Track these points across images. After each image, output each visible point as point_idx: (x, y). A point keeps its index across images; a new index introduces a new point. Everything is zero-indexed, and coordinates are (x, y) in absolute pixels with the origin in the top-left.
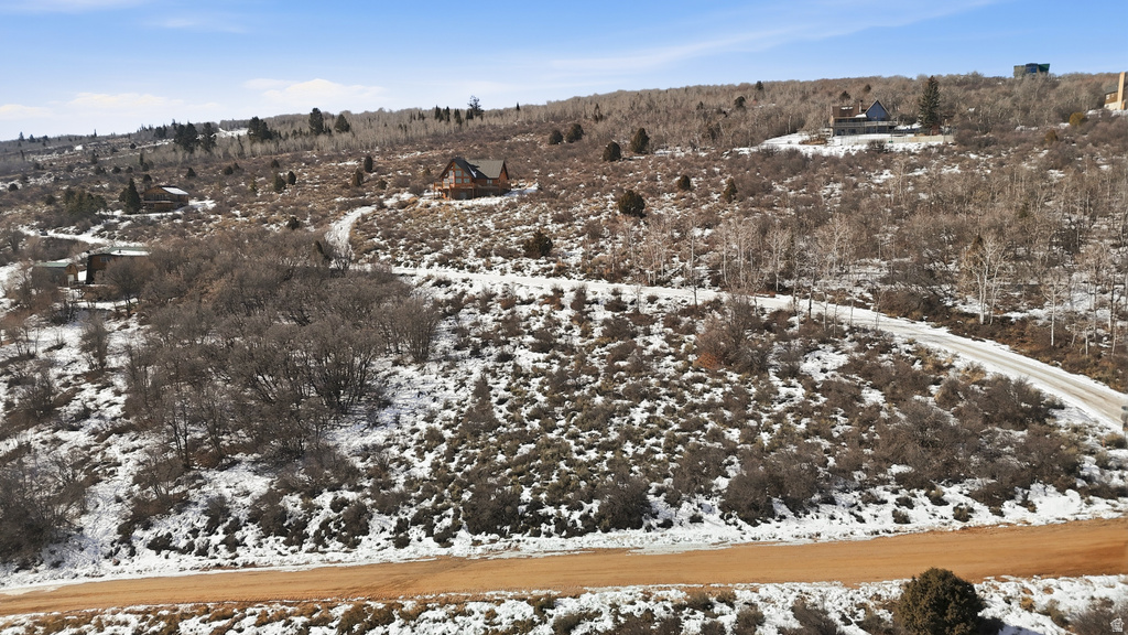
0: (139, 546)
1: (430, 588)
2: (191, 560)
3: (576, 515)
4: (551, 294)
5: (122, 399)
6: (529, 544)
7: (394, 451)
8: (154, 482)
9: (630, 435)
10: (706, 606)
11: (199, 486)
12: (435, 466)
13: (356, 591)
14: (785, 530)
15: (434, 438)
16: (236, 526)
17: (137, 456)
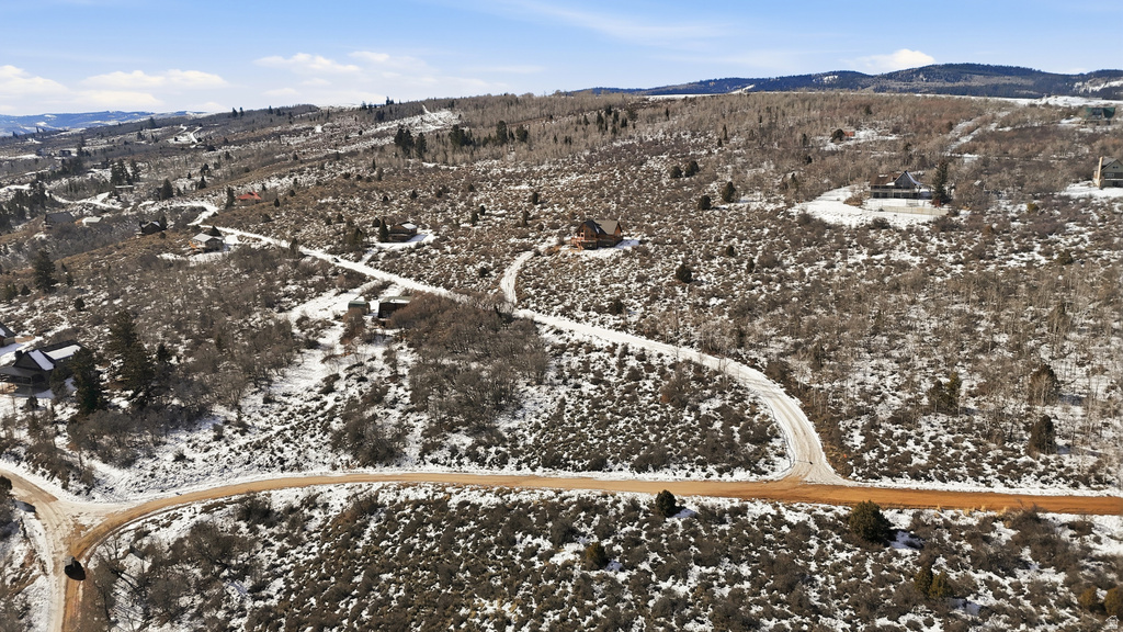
0: (427, 461)
1: (525, 484)
2: (445, 468)
3: (580, 464)
4: (611, 346)
5: (409, 393)
6: (562, 473)
7: (520, 431)
8: (430, 436)
9: (613, 434)
10: (605, 496)
11: (446, 439)
12: (535, 439)
13: (501, 483)
14: (649, 476)
15: (538, 426)
16: (461, 457)
17: (420, 424)
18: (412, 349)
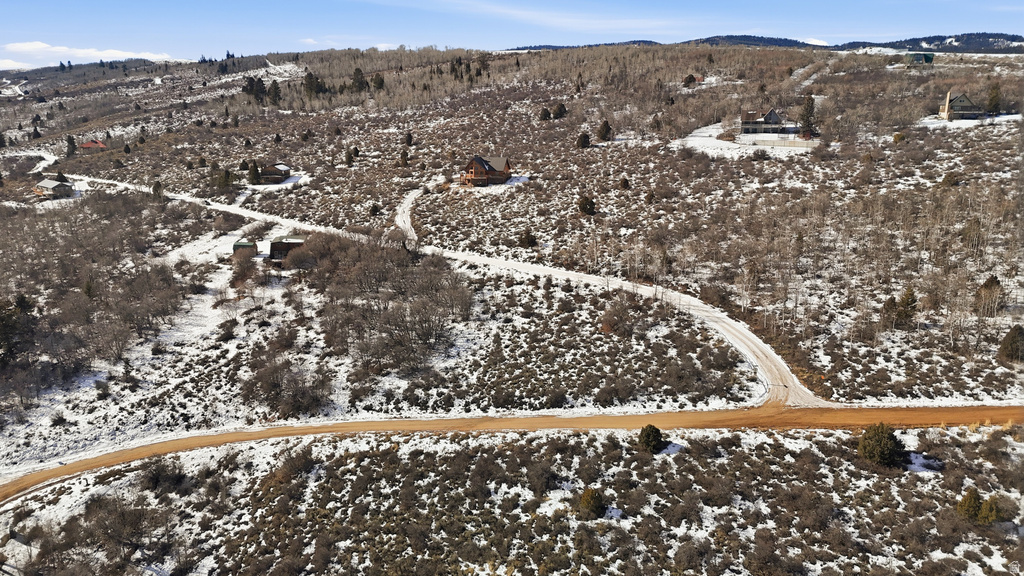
0: (360, 409)
1: (482, 427)
2: (382, 415)
3: (537, 402)
5: (322, 336)
6: (518, 413)
7: (460, 370)
8: (357, 381)
9: (563, 367)
10: (578, 436)
11: (376, 383)
12: (478, 378)
13: (453, 428)
14: (616, 410)
15: (476, 365)
16: (398, 402)
17: (343, 369)
18: (314, 290)
